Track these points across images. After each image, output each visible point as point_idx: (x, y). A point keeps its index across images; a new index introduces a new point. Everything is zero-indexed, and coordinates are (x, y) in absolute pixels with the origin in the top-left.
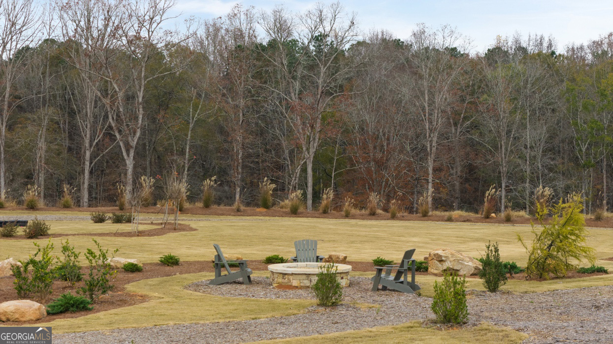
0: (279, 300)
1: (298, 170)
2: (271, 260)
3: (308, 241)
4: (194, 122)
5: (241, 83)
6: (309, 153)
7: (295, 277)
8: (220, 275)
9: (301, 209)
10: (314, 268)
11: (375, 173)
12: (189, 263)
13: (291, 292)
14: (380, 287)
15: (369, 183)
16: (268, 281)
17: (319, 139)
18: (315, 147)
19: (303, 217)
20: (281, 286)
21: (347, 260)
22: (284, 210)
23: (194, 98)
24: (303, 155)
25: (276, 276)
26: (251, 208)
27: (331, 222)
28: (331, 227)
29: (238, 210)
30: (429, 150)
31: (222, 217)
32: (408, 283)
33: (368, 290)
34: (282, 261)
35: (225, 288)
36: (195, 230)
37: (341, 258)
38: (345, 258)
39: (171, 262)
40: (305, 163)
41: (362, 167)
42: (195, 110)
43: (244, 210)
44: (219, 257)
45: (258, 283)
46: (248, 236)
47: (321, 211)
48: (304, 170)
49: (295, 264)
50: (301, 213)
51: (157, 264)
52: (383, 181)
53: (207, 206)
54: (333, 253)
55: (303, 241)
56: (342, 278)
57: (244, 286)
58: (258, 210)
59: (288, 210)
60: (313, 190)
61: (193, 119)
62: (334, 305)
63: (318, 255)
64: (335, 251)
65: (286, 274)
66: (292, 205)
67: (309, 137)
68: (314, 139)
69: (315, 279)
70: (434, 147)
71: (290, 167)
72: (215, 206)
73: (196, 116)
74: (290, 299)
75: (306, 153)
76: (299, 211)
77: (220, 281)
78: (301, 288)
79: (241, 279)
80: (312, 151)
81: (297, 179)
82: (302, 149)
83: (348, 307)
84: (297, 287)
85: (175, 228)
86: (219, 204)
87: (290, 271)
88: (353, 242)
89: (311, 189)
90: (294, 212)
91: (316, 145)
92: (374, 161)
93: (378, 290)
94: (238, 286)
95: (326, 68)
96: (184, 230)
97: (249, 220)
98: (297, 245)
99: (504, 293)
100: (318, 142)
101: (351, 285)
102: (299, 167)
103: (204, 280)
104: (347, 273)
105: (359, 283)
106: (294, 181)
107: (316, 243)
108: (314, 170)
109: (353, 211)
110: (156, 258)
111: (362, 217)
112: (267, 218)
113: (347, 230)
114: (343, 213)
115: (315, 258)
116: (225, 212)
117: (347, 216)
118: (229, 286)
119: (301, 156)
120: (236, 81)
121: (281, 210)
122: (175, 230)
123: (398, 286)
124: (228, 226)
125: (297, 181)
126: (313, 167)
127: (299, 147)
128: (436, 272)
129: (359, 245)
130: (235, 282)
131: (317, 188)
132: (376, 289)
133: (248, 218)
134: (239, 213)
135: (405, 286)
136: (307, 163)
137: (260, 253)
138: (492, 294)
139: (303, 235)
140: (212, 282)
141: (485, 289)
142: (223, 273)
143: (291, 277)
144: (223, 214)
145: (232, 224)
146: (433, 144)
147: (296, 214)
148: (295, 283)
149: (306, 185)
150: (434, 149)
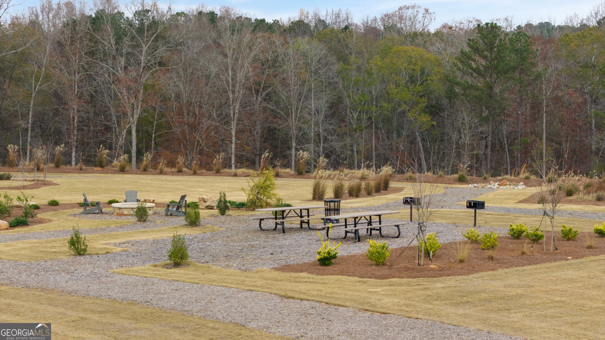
0: (118, 220)
1: (124, 133)
2: (111, 202)
3: (132, 191)
4: (36, 92)
5: (76, 60)
6: (133, 118)
7: (126, 209)
8: (86, 209)
9: (127, 168)
10: (135, 205)
11: (189, 135)
12: (65, 205)
13: (124, 217)
14: (169, 214)
15: (183, 143)
16: (111, 212)
17: (141, 108)
18: (138, 114)
19: (129, 174)
20: (118, 214)
21: (155, 202)
22: (115, 169)
23: (35, 71)
24: (128, 120)
25: (116, 209)
26: (90, 167)
27: (149, 178)
28: (148, 182)
29: (81, 169)
30: (232, 115)
31: (69, 175)
32: (183, 212)
33: (163, 216)
34: (117, 202)
35: (89, 216)
36: (58, 185)
37: (151, 200)
38: (154, 201)
39: (54, 204)
40: (130, 127)
41: (178, 131)
42: (37, 82)
43: (85, 169)
44: (85, 200)
45: (106, 213)
46: (94, 188)
47: (142, 169)
48: (129, 132)
49: (125, 203)
50: (127, 171)
51: (46, 205)
52: (195, 141)
53: (57, 166)
54: (147, 198)
55: (130, 191)
56: (150, 210)
57: (99, 215)
58: (96, 169)
59: (118, 169)
60: (137, 147)
61: (35, 89)
62: (145, 221)
63: (138, 198)
64: (149, 197)
65: (121, 208)
66: (121, 165)
67: (133, 105)
68: (137, 107)
69: (135, 210)
70: (236, 113)
71: (117, 129)
72: (64, 166)
73: (38, 87)
74: (123, 220)
75: (131, 118)
76: (126, 169)
77: (86, 213)
78: (129, 215)
79: (97, 211)
80: (136, 117)
81: (123, 140)
82: (128, 115)
83: (151, 222)
84: (127, 215)
85: (46, 184)
86: (66, 165)
87: (123, 206)
88: (160, 192)
89: (135, 148)
90: (122, 170)
91: (139, 111)
92: (188, 124)
93: (168, 215)
94: (96, 215)
95: (147, 46)
96: (51, 185)
97: (90, 177)
98: (126, 193)
99: (227, 216)
100: (141, 109)
101: (154, 214)
102: (125, 130)
103: (77, 212)
104: (152, 207)
105: (159, 213)
106: (121, 141)
107: (136, 192)
108: (137, 131)
109: (166, 169)
110: (46, 202)
111: (172, 174)
112: (103, 175)
113: (158, 184)
114: (158, 171)
115: (136, 200)
116: (71, 171)
117: (161, 173)
118: (91, 215)
119: (126, 121)
120: (72, 59)
121: (113, 169)
122: (45, 184)
123: (178, 213)
124: (78, 181)
125: (123, 142)
126: (137, 129)
127: (125, 114)
128: (202, 207)
129: (164, 194)
130: (94, 213)
131: (140, 146)
132: (167, 215)
133: (88, 175)
134: (82, 171)
135: (181, 213)
136: (132, 126)
137: (104, 198)
138: (221, 216)
139: (130, 188)
140: (82, 213)
141: (219, 214)
142: (87, 209)
143: (124, 210)
144: (70, 172)
145: (81, 180)
146: (236, 111)
147: (123, 172)
148: (126, 213)
149: (131, 145)
150: (236, 115)
